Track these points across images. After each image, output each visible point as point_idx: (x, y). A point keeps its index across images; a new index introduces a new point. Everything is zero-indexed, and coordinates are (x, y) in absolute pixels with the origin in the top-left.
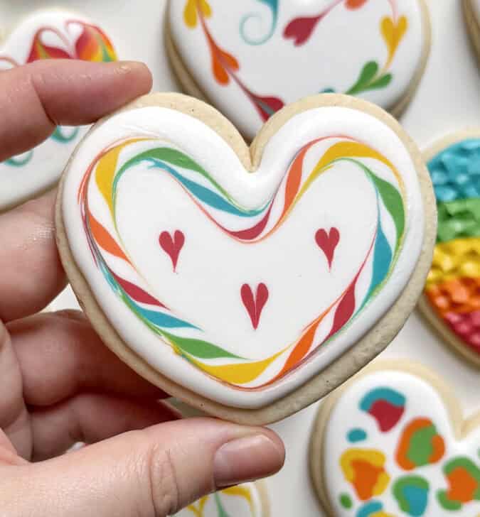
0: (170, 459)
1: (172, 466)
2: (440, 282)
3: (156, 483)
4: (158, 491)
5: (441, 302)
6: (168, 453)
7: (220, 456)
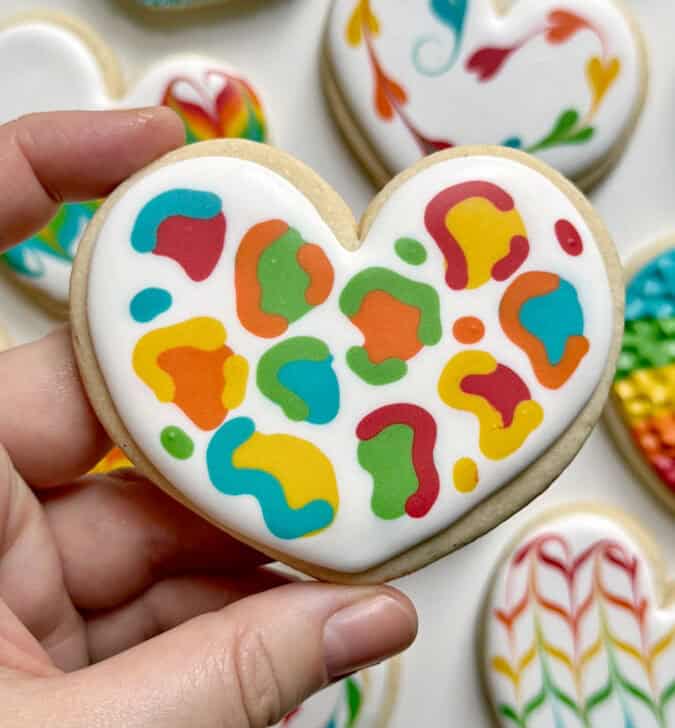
0: (262, 644)
1: (267, 654)
2: (649, 417)
3: (246, 681)
4: (251, 693)
5: (649, 442)
6: (259, 637)
7: (329, 632)
